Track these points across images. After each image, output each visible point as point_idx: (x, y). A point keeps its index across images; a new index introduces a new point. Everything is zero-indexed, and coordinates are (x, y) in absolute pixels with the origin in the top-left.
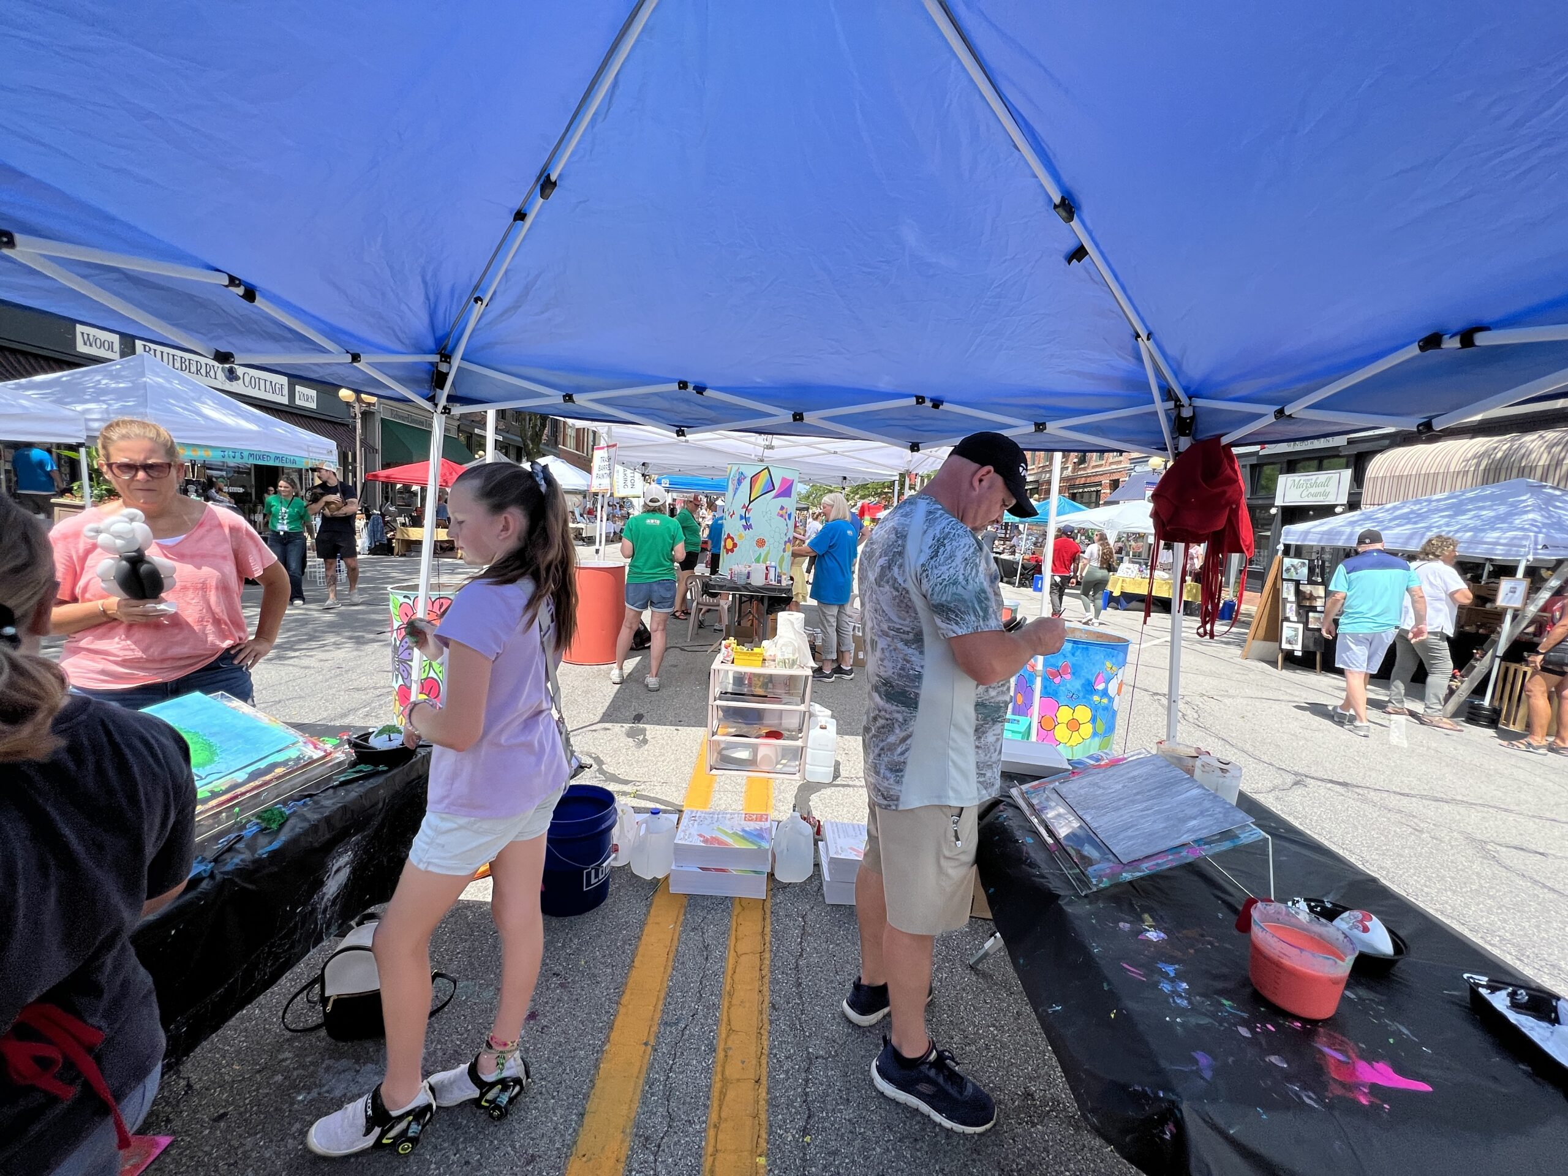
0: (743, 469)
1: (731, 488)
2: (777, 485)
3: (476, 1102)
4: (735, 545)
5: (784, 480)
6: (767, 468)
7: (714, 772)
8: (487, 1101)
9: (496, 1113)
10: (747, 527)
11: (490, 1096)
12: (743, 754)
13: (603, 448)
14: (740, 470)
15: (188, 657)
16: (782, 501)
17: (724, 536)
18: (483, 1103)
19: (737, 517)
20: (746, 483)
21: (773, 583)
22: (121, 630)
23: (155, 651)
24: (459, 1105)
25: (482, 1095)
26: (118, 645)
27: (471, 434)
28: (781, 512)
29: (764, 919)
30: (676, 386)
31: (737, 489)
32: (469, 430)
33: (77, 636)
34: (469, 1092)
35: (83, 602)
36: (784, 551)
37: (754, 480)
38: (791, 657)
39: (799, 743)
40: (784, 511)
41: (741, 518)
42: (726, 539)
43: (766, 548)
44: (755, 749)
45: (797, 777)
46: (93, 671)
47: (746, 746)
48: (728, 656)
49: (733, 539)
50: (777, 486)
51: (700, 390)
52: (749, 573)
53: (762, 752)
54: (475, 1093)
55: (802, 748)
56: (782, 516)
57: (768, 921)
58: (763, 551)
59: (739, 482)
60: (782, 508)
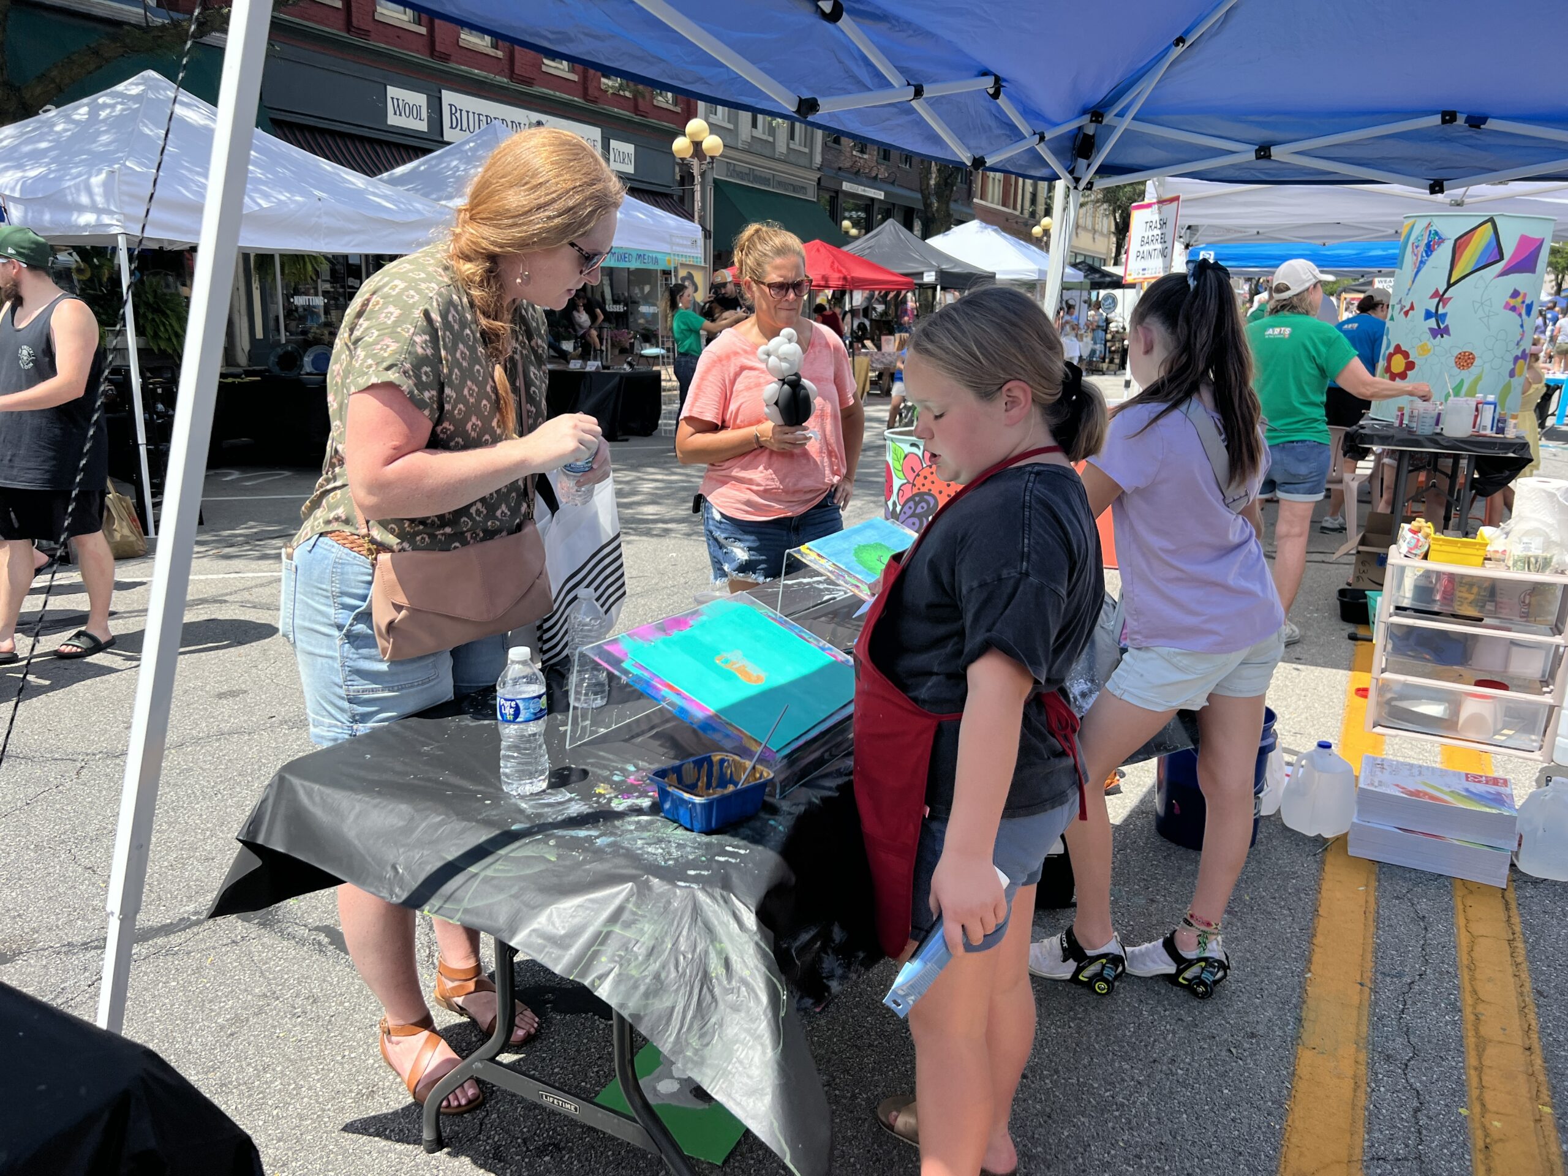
0: (1439, 225)
1: (1409, 260)
2: (1509, 251)
3: (1171, 979)
4: (1410, 366)
5: (1524, 240)
6: (1491, 220)
7: (1379, 729)
8: (1184, 979)
9: (1201, 989)
10: (1440, 331)
11: (1188, 974)
12: (1435, 710)
13: (1149, 206)
14: (1432, 229)
15: (811, 491)
16: (1518, 280)
17: (1384, 351)
18: (1181, 980)
19: (1419, 313)
20: (1444, 253)
21: (1488, 432)
22: (764, 458)
23: (790, 482)
24: (1151, 978)
25: (1179, 972)
26: (761, 475)
27: (837, 192)
28: (1513, 302)
29: (1507, 909)
30: (1437, 119)
31: (1422, 262)
32: (832, 185)
33: (727, 464)
34: (1165, 966)
35: (733, 429)
36: (1512, 374)
37: (1460, 244)
38: (1539, 553)
39: (1548, 699)
40: (1519, 299)
41: (1428, 315)
42: (1391, 356)
43: (1474, 370)
44: (1454, 702)
45: (1537, 755)
46: (739, 502)
47: (1435, 696)
48: (1416, 547)
49: (1406, 355)
50: (1508, 255)
51: (1476, 121)
52: (1439, 414)
53: (1470, 708)
54: (1171, 969)
55: (1552, 708)
56: (1513, 309)
57: (1514, 911)
58: (1468, 376)
59: (1429, 249)
60: (1515, 294)
